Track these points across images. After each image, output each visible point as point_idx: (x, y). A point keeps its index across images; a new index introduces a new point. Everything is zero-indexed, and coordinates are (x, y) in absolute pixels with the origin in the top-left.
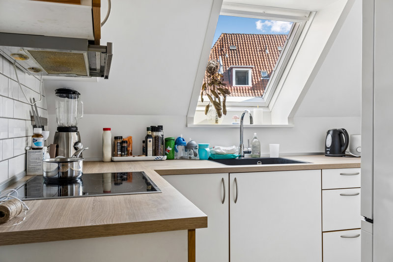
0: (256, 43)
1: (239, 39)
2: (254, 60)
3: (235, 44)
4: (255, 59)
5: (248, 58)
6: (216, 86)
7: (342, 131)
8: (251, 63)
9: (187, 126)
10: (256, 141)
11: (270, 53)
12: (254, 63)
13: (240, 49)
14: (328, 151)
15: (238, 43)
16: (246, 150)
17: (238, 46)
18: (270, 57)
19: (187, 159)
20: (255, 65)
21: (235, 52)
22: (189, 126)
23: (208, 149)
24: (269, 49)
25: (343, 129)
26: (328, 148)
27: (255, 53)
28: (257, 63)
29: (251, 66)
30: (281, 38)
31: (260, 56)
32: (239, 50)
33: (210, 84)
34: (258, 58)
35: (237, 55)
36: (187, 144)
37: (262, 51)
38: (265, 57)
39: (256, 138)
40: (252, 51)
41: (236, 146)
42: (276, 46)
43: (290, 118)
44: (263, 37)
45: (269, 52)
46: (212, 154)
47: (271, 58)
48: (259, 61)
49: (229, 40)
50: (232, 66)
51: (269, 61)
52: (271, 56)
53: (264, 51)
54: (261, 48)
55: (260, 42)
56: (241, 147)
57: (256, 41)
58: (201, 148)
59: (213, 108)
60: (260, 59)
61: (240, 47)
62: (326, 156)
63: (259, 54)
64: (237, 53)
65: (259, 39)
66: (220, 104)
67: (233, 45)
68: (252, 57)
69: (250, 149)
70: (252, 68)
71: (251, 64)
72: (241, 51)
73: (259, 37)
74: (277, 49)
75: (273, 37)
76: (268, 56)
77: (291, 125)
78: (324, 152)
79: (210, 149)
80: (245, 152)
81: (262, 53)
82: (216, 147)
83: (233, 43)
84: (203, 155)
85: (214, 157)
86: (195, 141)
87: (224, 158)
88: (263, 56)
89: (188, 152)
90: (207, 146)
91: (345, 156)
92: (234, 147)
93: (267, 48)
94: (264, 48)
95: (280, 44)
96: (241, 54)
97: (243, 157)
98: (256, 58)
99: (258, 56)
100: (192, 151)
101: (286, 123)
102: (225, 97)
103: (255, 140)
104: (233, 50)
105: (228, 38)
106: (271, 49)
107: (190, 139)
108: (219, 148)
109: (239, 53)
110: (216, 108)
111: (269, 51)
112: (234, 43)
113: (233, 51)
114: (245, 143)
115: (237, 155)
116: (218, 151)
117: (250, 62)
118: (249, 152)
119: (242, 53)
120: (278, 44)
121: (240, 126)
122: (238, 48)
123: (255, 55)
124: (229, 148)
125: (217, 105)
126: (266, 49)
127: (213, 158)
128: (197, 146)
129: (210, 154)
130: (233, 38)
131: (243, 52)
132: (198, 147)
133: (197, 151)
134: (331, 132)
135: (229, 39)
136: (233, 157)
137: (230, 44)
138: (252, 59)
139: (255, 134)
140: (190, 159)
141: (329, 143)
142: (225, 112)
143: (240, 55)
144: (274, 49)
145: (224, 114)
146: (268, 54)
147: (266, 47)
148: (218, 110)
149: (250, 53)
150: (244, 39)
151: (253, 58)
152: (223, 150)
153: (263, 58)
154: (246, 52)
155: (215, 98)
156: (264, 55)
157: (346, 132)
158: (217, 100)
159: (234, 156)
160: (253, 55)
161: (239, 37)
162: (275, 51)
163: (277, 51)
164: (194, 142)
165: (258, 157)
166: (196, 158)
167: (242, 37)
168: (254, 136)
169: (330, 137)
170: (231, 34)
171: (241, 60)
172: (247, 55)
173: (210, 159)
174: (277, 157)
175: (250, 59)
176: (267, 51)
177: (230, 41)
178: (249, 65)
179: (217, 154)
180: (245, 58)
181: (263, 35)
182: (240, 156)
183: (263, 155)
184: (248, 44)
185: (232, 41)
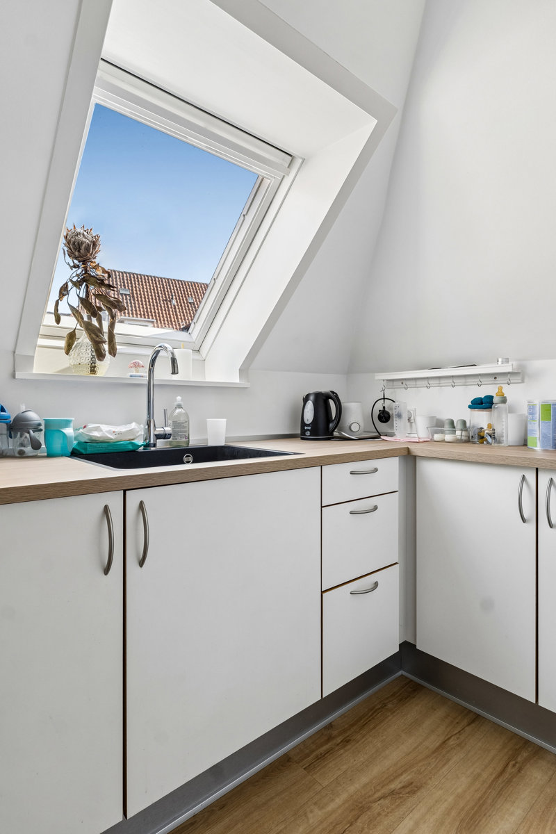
0: (159, 289)
1: (135, 281)
2: (155, 312)
3: (128, 286)
4: (157, 311)
5: (147, 308)
6: (91, 288)
7: (331, 394)
8: (152, 315)
9: (14, 376)
10: (180, 414)
11: (178, 305)
12: (156, 316)
13: (135, 295)
14: (308, 430)
15: (132, 287)
16: (159, 430)
17: (132, 290)
18: (178, 310)
19: (12, 457)
20: (156, 319)
21: (128, 298)
22: (18, 375)
23: (69, 431)
24: (176, 299)
25: (333, 392)
26: (308, 425)
27: (157, 303)
28: (159, 316)
29: (150, 320)
30: (192, 286)
31: (164, 307)
32: (133, 297)
33: (77, 284)
34: (161, 310)
35: (131, 303)
36: (12, 419)
37: (166, 300)
38: (171, 309)
39: (179, 406)
40: (152, 299)
41: (139, 423)
42: (185, 297)
43: (244, 371)
44: (169, 282)
45: (176, 304)
46: (79, 443)
47: (180, 312)
48: (162, 313)
49: (118, 280)
50: (123, 317)
51: (177, 315)
52: (179, 308)
53: (170, 301)
54: (166, 297)
55: (163, 288)
56: (149, 427)
57: (158, 286)
58: (51, 428)
59: (84, 339)
60: (164, 312)
61: (135, 292)
62: (302, 439)
63: (163, 305)
64: (130, 300)
65: (163, 285)
66: (100, 330)
67: (125, 288)
68: (152, 307)
69: (168, 429)
70: (153, 322)
71: (150, 317)
72: (137, 297)
73: (162, 281)
74: (186, 300)
75: (182, 284)
76: (175, 308)
77: (245, 384)
78: (299, 432)
79: (75, 430)
80: (158, 437)
81: (167, 304)
82: (90, 426)
83: (124, 285)
84: (57, 445)
85: (86, 449)
86: (36, 413)
87: (111, 449)
88: (168, 307)
89: (18, 439)
90: (67, 423)
91: (333, 438)
92: (134, 425)
93: (174, 297)
94: (169, 298)
95: (191, 294)
96: (137, 302)
97: (155, 445)
98: (158, 309)
99: (161, 306)
100: (27, 435)
101: (235, 379)
102: (113, 317)
103: (178, 411)
104: (125, 295)
105: (118, 277)
106: (179, 299)
107: (23, 408)
108: (97, 429)
109: (134, 300)
110: (92, 339)
111: (177, 302)
112: (126, 285)
113: (124, 297)
114: (158, 417)
115: (140, 442)
116: (96, 434)
117: (150, 314)
118: (164, 436)
119: (138, 300)
120: (188, 294)
121: (146, 382)
122: (133, 293)
123: (157, 306)
124: (123, 429)
125: (94, 333)
126: (172, 299)
127: (83, 451)
128: (40, 425)
129: (75, 442)
130: (125, 278)
131: (140, 299)
132: (43, 427)
133: (40, 437)
134: (312, 398)
135: (120, 278)
136: (131, 447)
137: (121, 285)
138: (153, 311)
139: (179, 398)
140: (22, 455)
141: (309, 416)
142: (113, 352)
143: (135, 303)
144: (183, 300)
145: (110, 353)
146: (174, 306)
147: (172, 296)
148: (97, 344)
149: (149, 302)
150: (142, 282)
151: (154, 309)
152: (109, 432)
153: (169, 310)
154: (143, 300)
155: (89, 318)
156: (170, 306)
157: (337, 396)
158: (95, 322)
159: (133, 444)
160: (154, 305)
161: (134, 277)
162: (184, 303)
163: (187, 303)
164: (33, 416)
165: (184, 446)
166: (39, 453)
167: (138, 278)
168: (176, 403)
169: (310, 405)
170: (122, 273)
171: (136, 310)
172: (146, 305)
173: (75, 454)
174: (222, 444)
175: (149, 310)
176: (174, 302)
177: (120, 282)
178: (149, 318)
179: (94, 441)
180: (143, 308)
181: (168, 279)
182: (147, 446)
183: (195, 441)
184: (147, 288)
185: (124, 282)
